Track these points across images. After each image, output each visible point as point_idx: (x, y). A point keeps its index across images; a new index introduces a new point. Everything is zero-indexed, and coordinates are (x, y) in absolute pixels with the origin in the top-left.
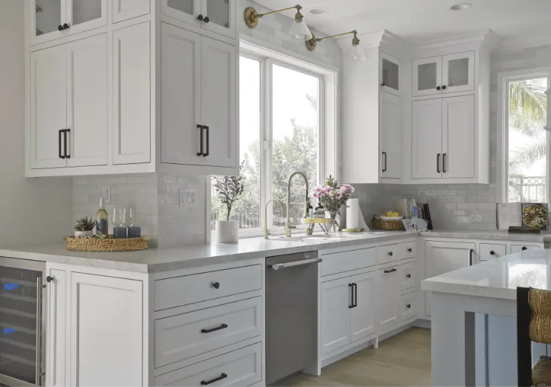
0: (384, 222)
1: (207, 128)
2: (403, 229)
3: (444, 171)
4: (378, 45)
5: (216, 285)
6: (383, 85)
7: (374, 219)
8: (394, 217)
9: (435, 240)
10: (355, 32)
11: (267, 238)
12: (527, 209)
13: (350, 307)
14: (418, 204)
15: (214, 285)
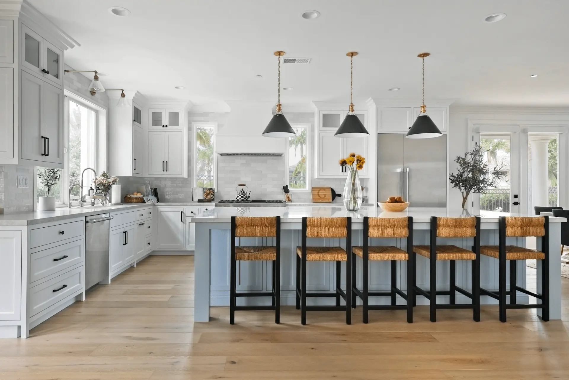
0: (133, 198)
1: (48, 139)
2: (144, 202)
3: (166, 171)
4: (132, 98)
5: (62, 233)
6: (135, 121)
7: (126, 197)
8: (139, 195)
9: (162, 207)
10: (123, 91)
11: (70, 208)
12: (206, 191)
13: (124, 244)
14: (152, 189)
15: (61, 233)
